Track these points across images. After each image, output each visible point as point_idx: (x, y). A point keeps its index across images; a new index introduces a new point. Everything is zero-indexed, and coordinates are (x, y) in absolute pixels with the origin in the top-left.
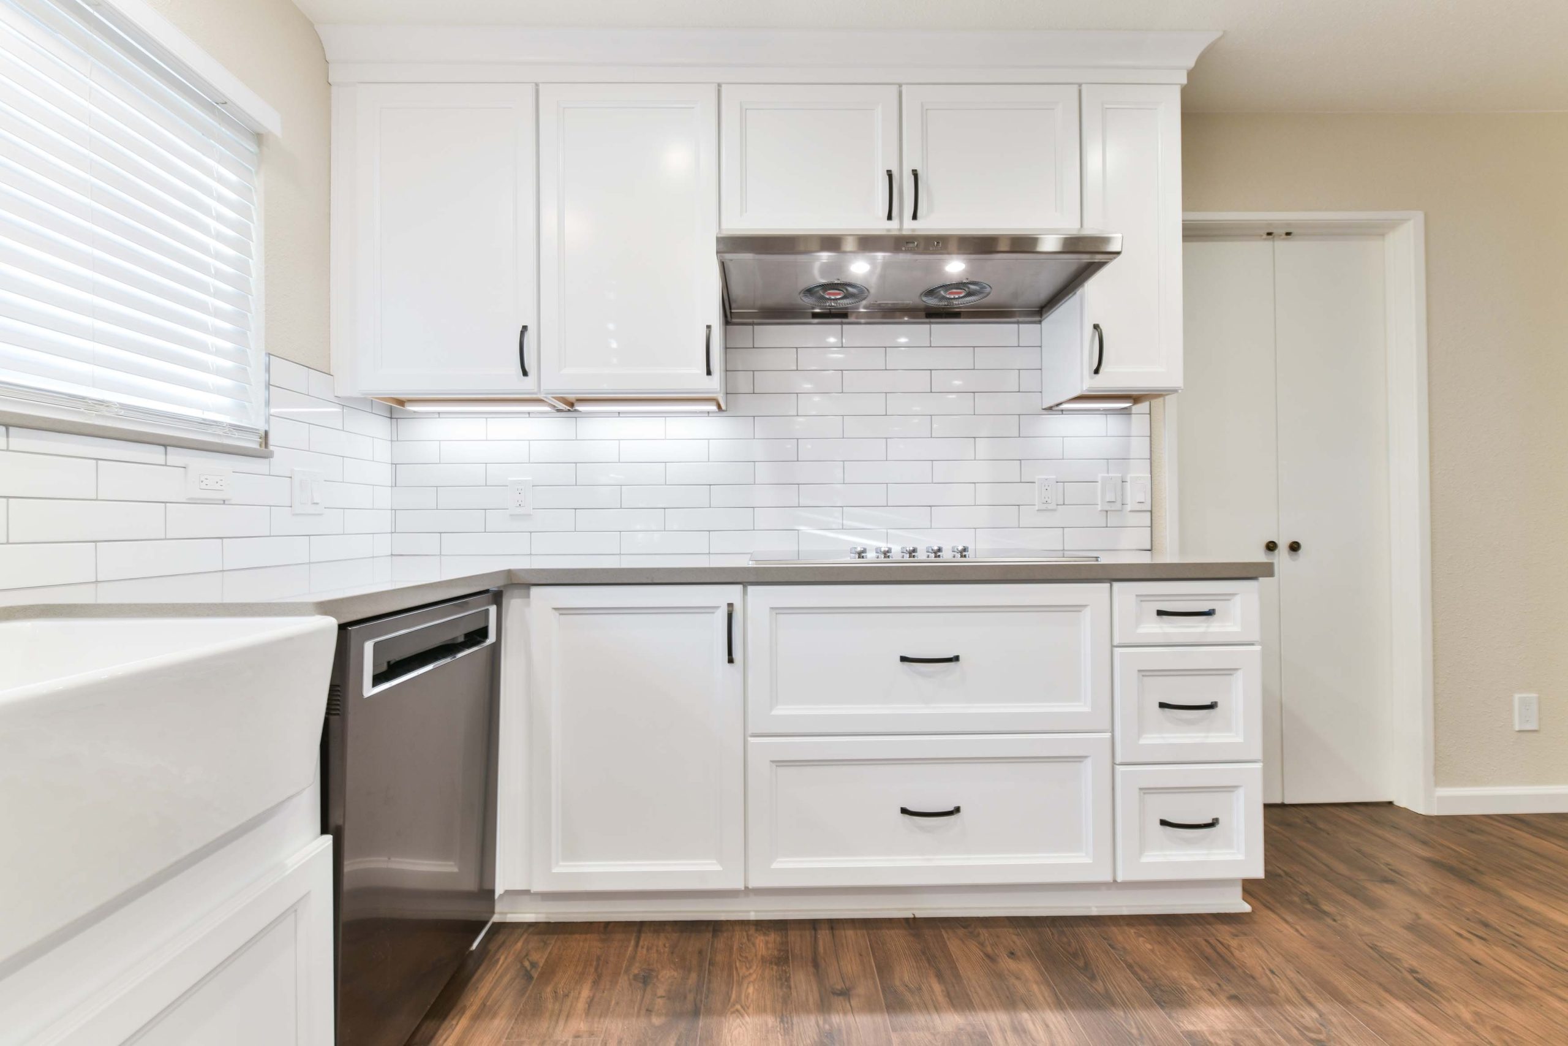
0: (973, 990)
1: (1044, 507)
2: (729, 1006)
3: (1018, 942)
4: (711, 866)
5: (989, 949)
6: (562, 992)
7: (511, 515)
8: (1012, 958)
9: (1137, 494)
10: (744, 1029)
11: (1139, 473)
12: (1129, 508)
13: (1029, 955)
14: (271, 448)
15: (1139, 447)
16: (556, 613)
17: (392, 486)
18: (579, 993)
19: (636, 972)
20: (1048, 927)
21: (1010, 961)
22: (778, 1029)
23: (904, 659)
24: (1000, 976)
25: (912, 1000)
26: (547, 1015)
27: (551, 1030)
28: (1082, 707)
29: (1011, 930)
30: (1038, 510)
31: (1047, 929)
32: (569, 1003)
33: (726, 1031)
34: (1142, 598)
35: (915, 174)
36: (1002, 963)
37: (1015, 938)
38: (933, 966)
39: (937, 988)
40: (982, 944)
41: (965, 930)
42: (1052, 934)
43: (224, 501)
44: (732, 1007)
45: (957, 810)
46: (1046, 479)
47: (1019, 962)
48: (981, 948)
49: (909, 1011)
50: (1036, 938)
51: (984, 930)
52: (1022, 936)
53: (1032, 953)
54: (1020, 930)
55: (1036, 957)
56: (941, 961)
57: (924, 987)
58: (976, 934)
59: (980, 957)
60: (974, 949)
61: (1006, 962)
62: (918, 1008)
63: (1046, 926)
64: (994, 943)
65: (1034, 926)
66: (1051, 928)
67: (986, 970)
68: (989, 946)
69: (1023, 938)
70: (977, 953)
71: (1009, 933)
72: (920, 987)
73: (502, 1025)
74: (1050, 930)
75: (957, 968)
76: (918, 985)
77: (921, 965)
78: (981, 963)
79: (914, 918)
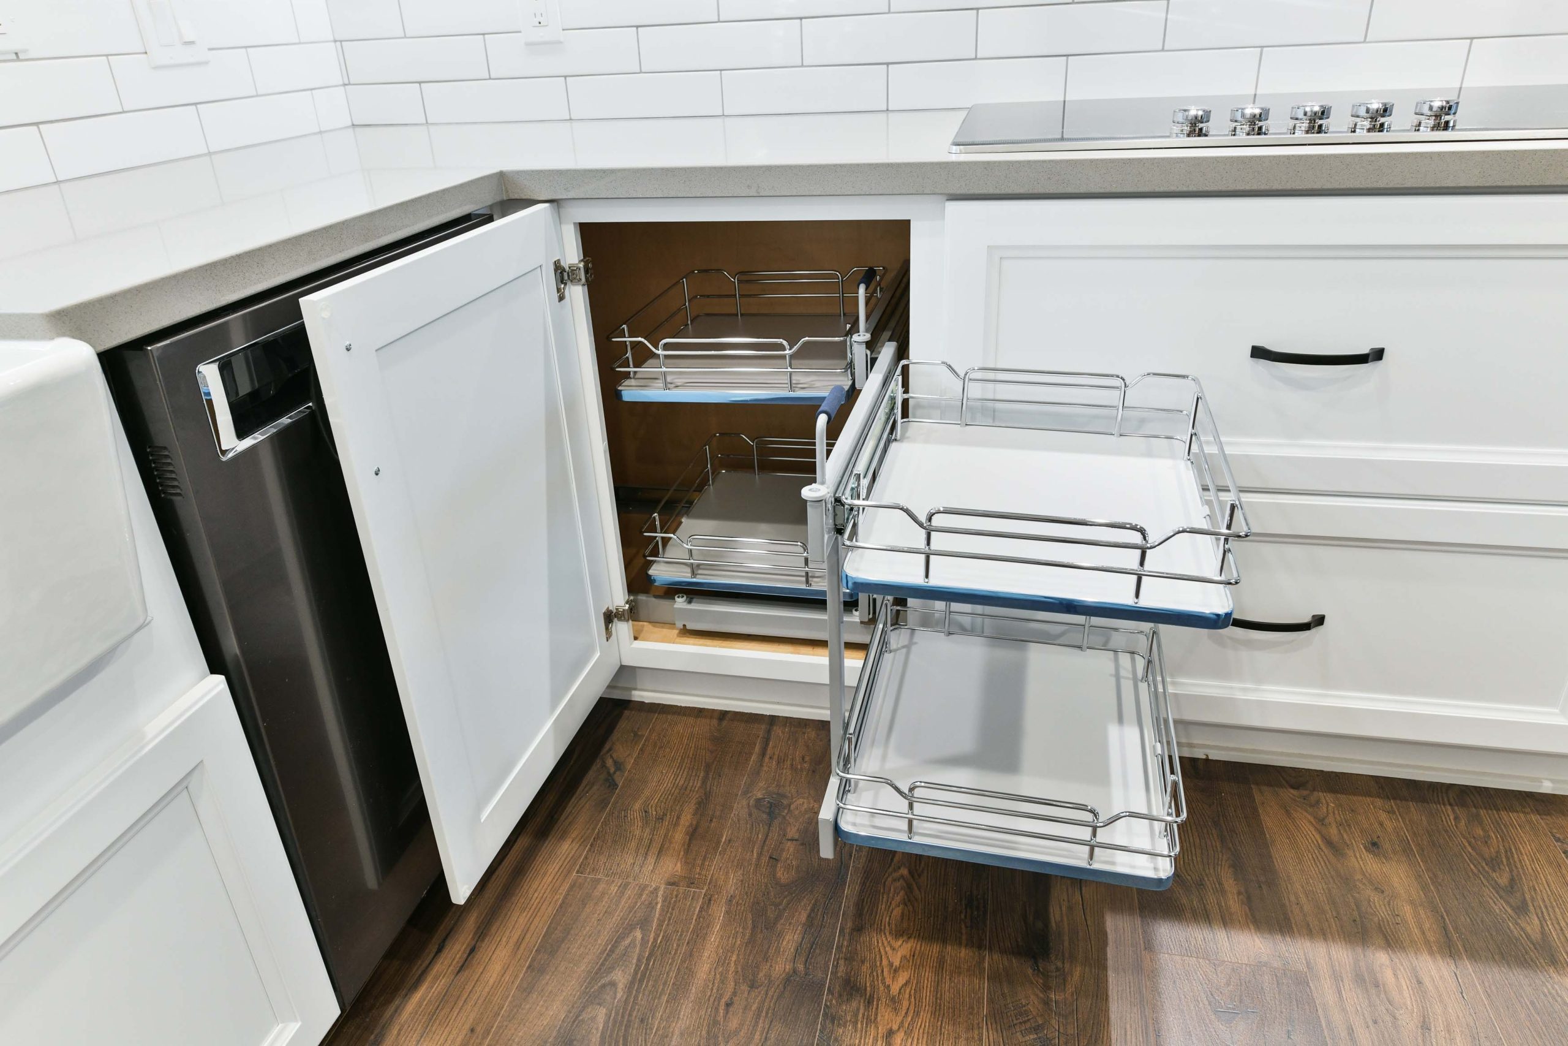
0: (1293, 898)
2: (891, 870)
3: (1388, 825)
5: (1333, 831)
6: (654, 813)
7: (528, 44)
8: (1375, 855)
10: (911, 909)
13: (1407, 851)
18: (678, 818)
19: (759, 796)
20: (1451, 805)
21: (1368, 857)
22: (963, 916)
23: (1259, 353)
24: (1347, 881)
25: (1184, 901)
26: (633, 844)
27: (637, 868)
29: (1379, 802)
31: (1449, 807)
32: (662, 832)
33: (883, 906)
36: (1353, 859)
37: (1383, 816)
38: (1230, 849)
39: (1230, 884)
40: (1322, 821)
41: (1294, 792)
42: (1456, 818)
43: (17, 54)
44: (895, 870)
45: (1319, 620)
47: (1385, 861)
48: (1319, 828)
49: (1176, 919)
50: (1425, 823)
51: (1329, 797)
52: (1398, 814)
53: (1412, 849)
54: (1396, 805)
55: (1417, 856)
56: (1244, 841)
57: (1208, 883)
58: (1313, 799)
59: (1315, 842)
60: (1305, 827)
61: (1361, 857)
62: (1194, 915)
63: (1447, 802)
64: (1344, 821)
65: (1424, 800)
66: (1456, 808)
67: (1322, 867)
68: (1334, 826)
69: (1400, 819)
70: (1311, 835)
71: (1374, 807)
72: (1201, 880)
73: (573, 852)
74: (1453, 810)
75: (1271, 857)
76: (1199, 877)
77: (1209, 843)
78: (1315, 853)
79: (1207, 760)
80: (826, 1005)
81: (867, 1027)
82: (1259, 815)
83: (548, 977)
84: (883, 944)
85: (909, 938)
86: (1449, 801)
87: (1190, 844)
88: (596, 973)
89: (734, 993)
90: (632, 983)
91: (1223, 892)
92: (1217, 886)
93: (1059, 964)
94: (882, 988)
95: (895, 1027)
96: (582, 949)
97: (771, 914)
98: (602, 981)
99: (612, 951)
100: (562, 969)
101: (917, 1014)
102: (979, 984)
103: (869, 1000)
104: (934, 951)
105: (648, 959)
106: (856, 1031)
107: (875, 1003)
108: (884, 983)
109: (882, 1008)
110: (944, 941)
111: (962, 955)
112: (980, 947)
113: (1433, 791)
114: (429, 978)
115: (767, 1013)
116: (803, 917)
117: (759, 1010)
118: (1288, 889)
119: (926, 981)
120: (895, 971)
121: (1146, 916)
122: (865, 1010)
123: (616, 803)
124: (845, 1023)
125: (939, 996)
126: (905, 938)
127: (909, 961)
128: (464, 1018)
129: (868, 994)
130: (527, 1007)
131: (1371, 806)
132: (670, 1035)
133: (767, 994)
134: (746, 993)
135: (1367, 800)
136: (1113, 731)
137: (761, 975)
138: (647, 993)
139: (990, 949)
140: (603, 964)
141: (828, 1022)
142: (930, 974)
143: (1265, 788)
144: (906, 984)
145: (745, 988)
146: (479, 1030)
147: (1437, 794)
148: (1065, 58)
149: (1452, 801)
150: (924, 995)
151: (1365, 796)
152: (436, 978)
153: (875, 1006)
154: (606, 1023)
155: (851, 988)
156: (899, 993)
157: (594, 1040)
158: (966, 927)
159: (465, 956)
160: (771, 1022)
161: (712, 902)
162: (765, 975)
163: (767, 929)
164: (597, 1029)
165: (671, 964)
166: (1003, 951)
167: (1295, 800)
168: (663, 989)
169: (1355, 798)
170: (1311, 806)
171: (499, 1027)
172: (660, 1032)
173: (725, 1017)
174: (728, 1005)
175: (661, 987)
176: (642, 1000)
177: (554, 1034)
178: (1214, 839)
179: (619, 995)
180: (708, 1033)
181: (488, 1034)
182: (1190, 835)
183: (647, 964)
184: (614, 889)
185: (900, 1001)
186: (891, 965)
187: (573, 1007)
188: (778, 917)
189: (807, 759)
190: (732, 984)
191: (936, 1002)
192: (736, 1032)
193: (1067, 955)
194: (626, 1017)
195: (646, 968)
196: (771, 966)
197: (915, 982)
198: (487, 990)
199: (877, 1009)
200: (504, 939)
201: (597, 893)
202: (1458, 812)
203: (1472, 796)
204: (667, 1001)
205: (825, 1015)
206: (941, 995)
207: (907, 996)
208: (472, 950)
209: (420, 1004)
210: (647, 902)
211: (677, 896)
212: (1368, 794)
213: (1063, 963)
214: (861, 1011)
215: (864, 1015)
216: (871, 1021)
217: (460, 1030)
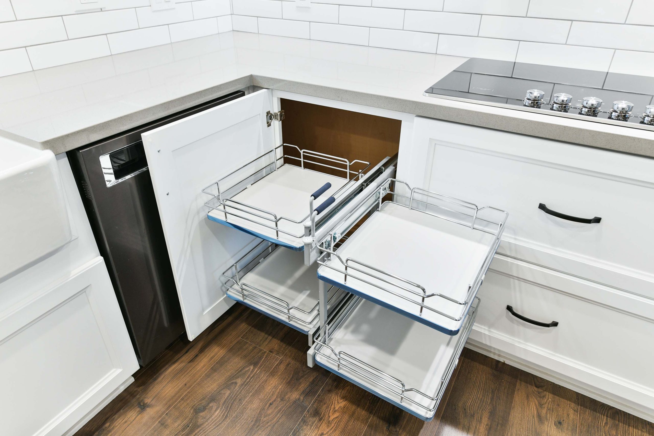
3: (572, 416)
5: (544, 411)
8: (558, 428)
10: (352, 389)
20: (607, 416)
21: (554, 427)
23: (542, 207)
29: (573, 405)
31: (605, 417)
33: (342, 385)
36: (546, 427)
37: (571, 412)
38: (493, 405)
39: (485, 420)
40: (541, 405)
41: (536, 389)
43: (101, 9)
45: (555, 324)
47: (560, 432)
48: (538, 407)
49: (455, 427)
50: (590, 421)
51: (551, 396)
52: (579, 413)
53: (576, 431)
54: (581, 409)
55: (577, 434)
56: (501, 404)
57: (476, 416)
58: (542, 395)
59: (533, 414)
60: (532, 406)
61: (550, 426)
62: (463, 428)
64: (551, 409)
65: (595, 410)
66: (609, 419)
67: (530, 425)
68: (545, 409)
69: (578, 416)
70: (533, 410)
71: (569, 407)
72: (473, 414)
73: (243, 329)
74: (607, 419)
75: (509, 414)
76: (473, 413)
77: (485, 399)
78: (530, 418)
79: (504, 363)
80: (304, 416)
81: (315, 429)
82: (514, 394)
83: (216, 374)
84: (335, 399)
85: (346, 400)
86: (607, 414)
87: (477, 397)
88: (232, 378)
89: (275, 400)
90: (242, 385)
91: (480, 422)
92: (479, 419)
93: (398, 430)
94: (327, 416)
95: (325, 433)
96: (231, 367)
97: (300, 374)
98: (233, 381)
99: (241, 371)
100: (222, 372)
101: (335, 430)
102: (364, 427)
103: (320, 419)
104: (353, 408)
105: (251, 378)
106: (310, 429)
107: (322, 421)
108: (329, 414)
109: (323, 424)
110: (358, 406)
111: (363, 413)
112: (371, 413)
113: (602, 408)
114: (180, 361)
115: (282, 412)
116: (311, 380)
117: (280, 410)
118: (509, 430)
119: (344, 419)
120: (335, 411)
121: (442, 422)
122: (317, 422)
124: (308, 425)
125: (346, 426)
126: (344, 400)
127: (342, 409)
128: (185, 379)
129: (321, 417)
130: (206, 382)
131: (568, 406)
132: (247, 408)
133: (286, 405)
134: (279, 402)
135: (567, 402)
136: (443, 348)
137: (287, 397)
138: (245, 390)
139: (374, 415)
140: (236, 375)
141: (302, 422)
142: (347, 417)
143: (523, 383)
144: (336, 418)
145: (279, 399)
146: (187, 385)
147: (603, 410)
148: (518, 42)
149: (609, 415)
150: (341, 424)
151: (568, 400)
152: (182, 362)
153: (321, 422)
154: (228, 397)
155: (316, 413)
156: (332, 420)
157: (222, 401)
158: (369, 403)
159: (194, 357)
160: (283, 415)
161: (282, 363)
162: (288, 397)
163: (297, 380)
164: (224, 398)
165: (258, 382)
166: (379, 417)
167: (534, 392)
168: (251, 391)
169: (563, 400)
170: (540, 397)
171: (194, 387)
172: (244, 406)
173: (268, 408)
174: (271, 404)
175: (251, 390)
176: (243, 392)
177: (210, 395)
178: (489, 398)
179: (236, 388)
180: (260, 412)
181: (190, 388)
182: (479, 393)
183: (250, 380)
184: (251, 348)
185: (331, 423)
186: (334, 408)
187: (220, 387)
188: (302, 377)
190: (276, 397)
191: (344, 428)
192: (270, 415)
193: (402, 427)
194: (235, 397)
195: (249, 381)
196: (292, 394)
197: (340, 418)
198: (195, 372)
199: (322, 423)
200: (208, 355)
201: (244, 347)
202: (609, 421)
203: (620, 416)
204: (251, 396)
205: (303, 419)
206: (347, 426)
207: (335, 422)
208: (197, 356)
209: (173, 369)
210: (260, 356)
211: (271, 357)
212: (570, 400)
213: (400, 430)
214: (316, 422)
215: (316, 424)
216: (318, 427)
217: (182, 383)
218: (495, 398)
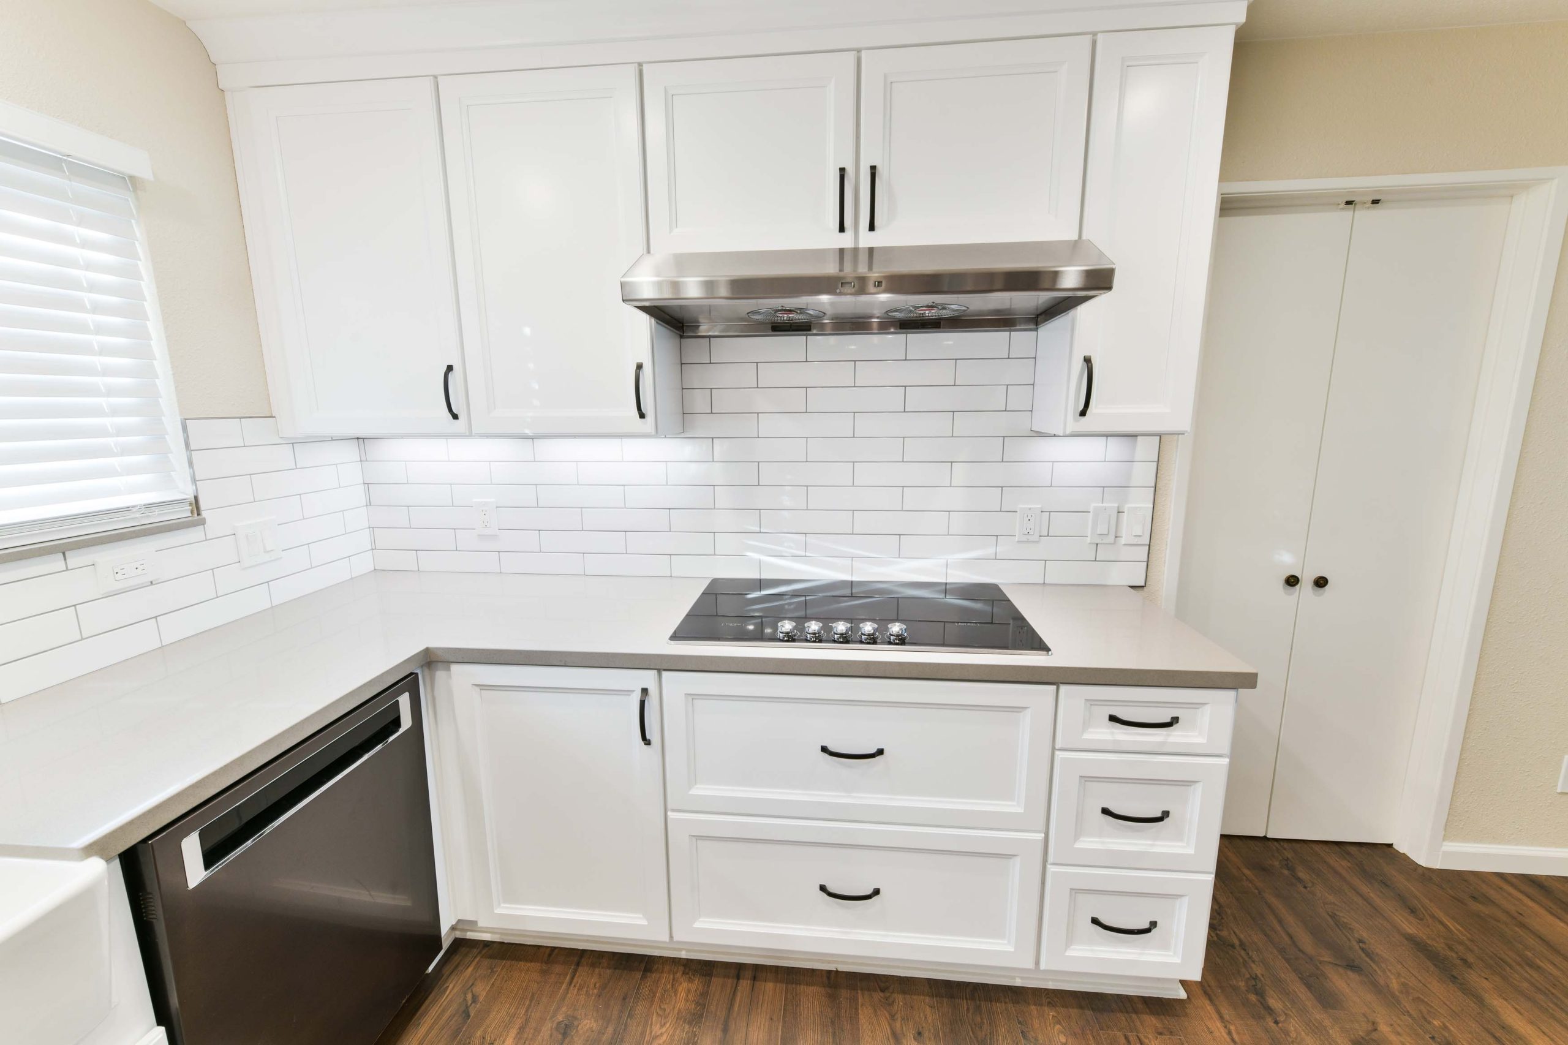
1: (1024, 538)
3: (930, 1017)
4: (638, 920)
5: (898, 1024)
6: (489, 1039)
7: (479, 535)
9: (1135, 527)
11: (1140, 503)
12: (1123, 541)
13: (936, 1034)
14: (204, 514)
15: (1143, 473)
16: (477, 689)
17: (367, 505)
18: (504, 1042)
19: (561, 1019)
20: (966, 999)
21: (914, 1043)
28: (1014, 807)
29: (927, 999)
30: (1018, 542)
31: (965, 1001)
34: (1091, 702)
35: (873, 168)
37: (928, 1010)
38: (837, 1043)
40: (893, 1016)
41: (882, 994)
42: (968, 1009)
43: (151, 582)
45: (876, 892)
46: (1030, 509)
48: (890, 1021)
50: (950, 1014)
51: (901, 996)
52: (936, 1008)
53: (939, 1035)
54: (937, 1001)
55: (942, 1041)
56: (846, 1036)
58: (891, 1000)
59: (886, 1033)
60: (883, 1021)
63: (964, 998)
64: (905, 1016)
65: (952, 996)
66: (969, 1001)
68: (899, 1020)
69: (937, 1012)
70: (885, 1028)
74: (968, 1003)
79: (837, 972)
82: (858, 1015)
86: (966, 995)
123: (466, 1031)
131: (923, 1003)
135: (921, 998)
143: (866, 992)
147: (963, 990)
149: (968, 995)
151: (923, 995)
167: (881, 1001)
169: (915, 997)
170: (889, 1004)
189: (597, 985)
202: (970, 1004)
203: (979, 992)
212: (925, 993)
218: (837, 1031)
